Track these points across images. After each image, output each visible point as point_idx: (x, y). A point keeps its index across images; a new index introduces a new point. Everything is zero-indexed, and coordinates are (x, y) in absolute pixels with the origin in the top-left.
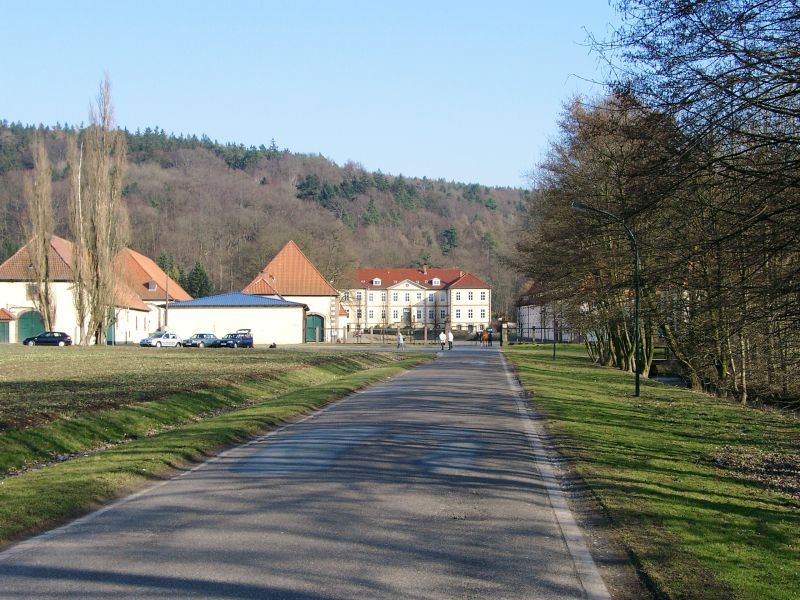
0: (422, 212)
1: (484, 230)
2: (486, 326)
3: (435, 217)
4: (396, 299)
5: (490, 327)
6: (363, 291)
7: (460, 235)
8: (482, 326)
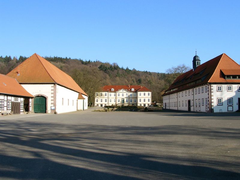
0: (133, 75)
1: (149, 79)
2: (150, 104)
3: (136, 76)
4: (119, 95)
5: (151, 105)
6: (107, 93)
7: (142, 81)
8: (149, 105)
